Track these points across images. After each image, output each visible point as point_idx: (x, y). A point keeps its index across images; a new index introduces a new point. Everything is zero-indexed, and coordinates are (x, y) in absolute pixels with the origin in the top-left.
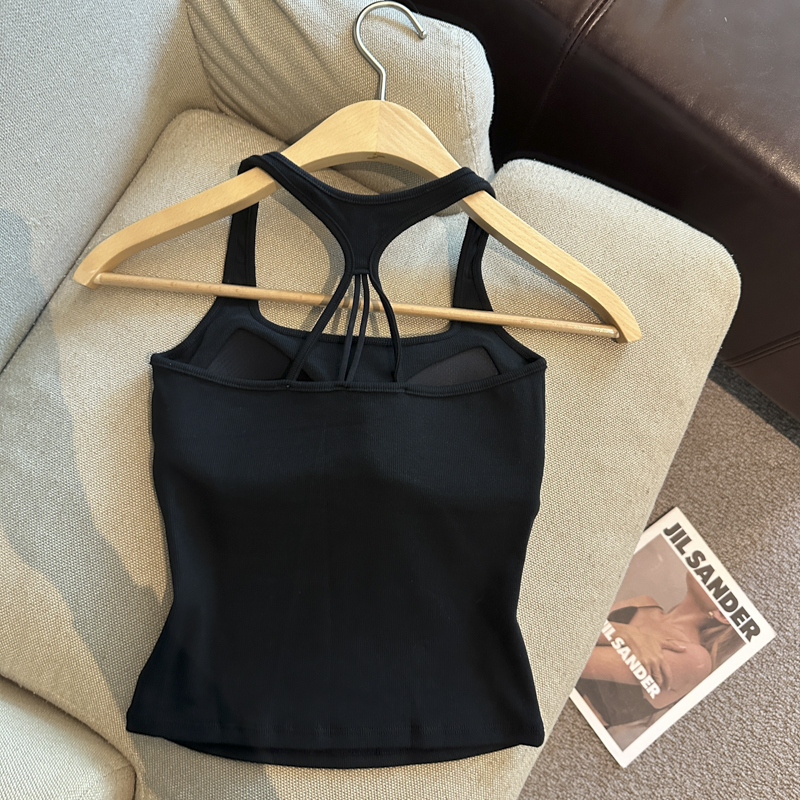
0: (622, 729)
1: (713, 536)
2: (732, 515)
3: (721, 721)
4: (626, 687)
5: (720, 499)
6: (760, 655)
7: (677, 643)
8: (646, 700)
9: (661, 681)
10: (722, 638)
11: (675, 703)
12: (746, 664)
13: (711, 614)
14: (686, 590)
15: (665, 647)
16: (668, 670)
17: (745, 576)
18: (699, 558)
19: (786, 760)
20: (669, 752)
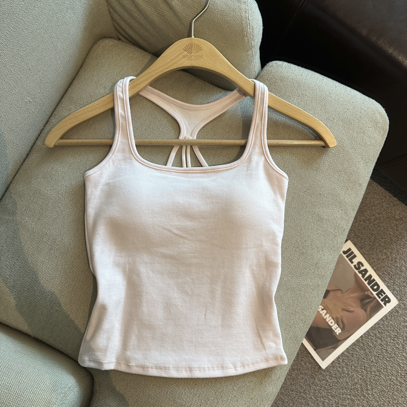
0: (322, 350)
1: (367, 254)
2: (376, 243)
3: (371, 345)
4: (325, 329)
5: (370, 235)
6: (391, 313)
7: (349, 307)
8: (334, 336)
9: (342, 326)
10: (372, 304)
11: (349, 337)
12: (384, 317)
13: (366, 293)
14: (354, 282)
15: (344, 310)
16: (345, 321)
17: (383, 274)
18: (361, 266)
19: (403, 364)
20: (346, 361)
